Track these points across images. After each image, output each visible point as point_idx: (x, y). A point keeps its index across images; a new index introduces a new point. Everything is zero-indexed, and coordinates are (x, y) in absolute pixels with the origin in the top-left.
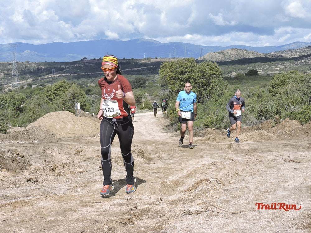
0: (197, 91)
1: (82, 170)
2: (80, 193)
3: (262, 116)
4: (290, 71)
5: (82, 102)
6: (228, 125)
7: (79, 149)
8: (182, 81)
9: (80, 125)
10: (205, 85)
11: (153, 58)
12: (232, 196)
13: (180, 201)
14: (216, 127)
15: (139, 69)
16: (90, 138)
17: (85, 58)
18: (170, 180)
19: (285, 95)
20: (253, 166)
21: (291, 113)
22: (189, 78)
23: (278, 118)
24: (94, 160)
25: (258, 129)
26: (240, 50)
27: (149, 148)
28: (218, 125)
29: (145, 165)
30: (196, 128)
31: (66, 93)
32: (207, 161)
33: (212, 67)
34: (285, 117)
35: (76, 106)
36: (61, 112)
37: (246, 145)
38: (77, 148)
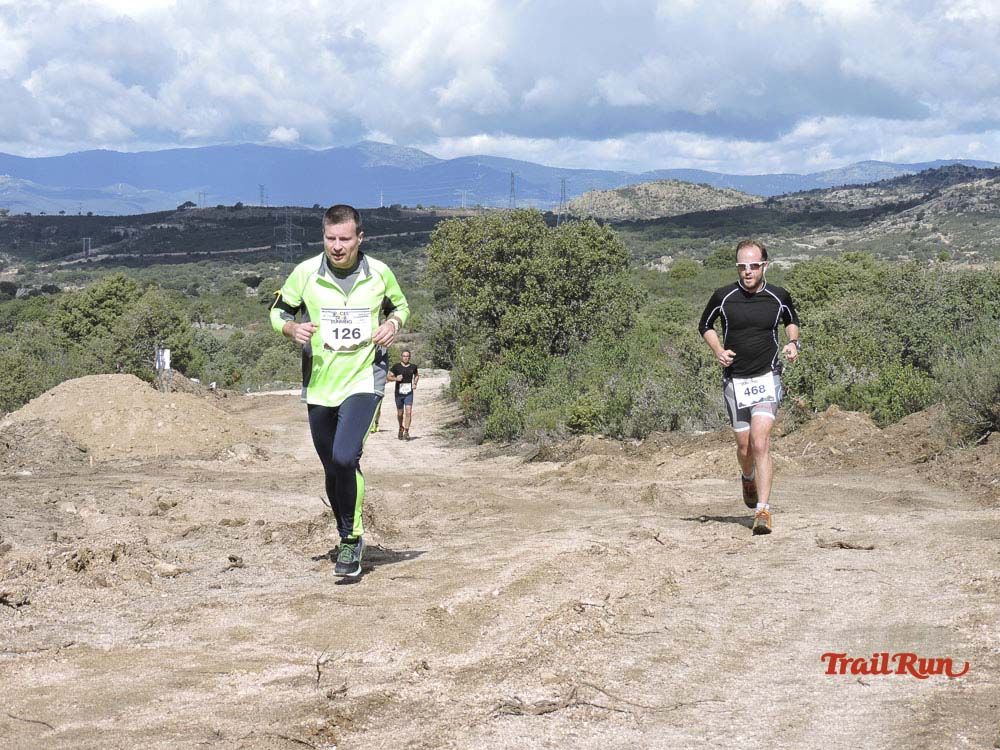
0: (548, 315)
1: (175, 567)
2: (167, 644)
4: (846, 253)
5: (176, 347)
6: (645, 425)
7: (166, 499)
8: (500, 282)
9: (169, 417)
10: (573, 297)
11: (408, 206)
12: (651, 655)
13: (485, 672)
14: (606, 430)
16: (202, 463)
17: (189, 204)
18: (457, 601)
19: (828, 331)
20: (721, 559)
21: (846, 389)
22: (523, 272)
23: (803, 405)
24: (212, 535)
26: (688, 183)
27: (393, 497)
28: (613, 425)
29: (379, 554)
30: (544, 434)
31: (125, 317)
32: (575, 540)
33: (595, 240)
34: (827, 401)
35: (158, 358)
36: (110, 376)
37: (700, 489)
38: (158, 494)
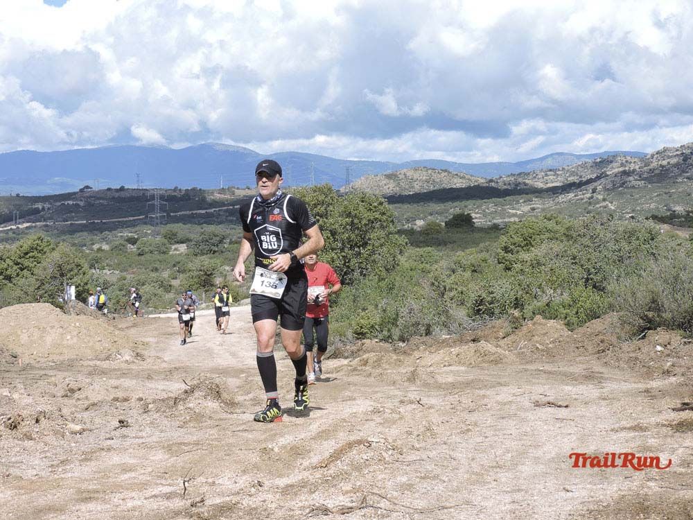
0: (339, 258)
1: (80, 427)
2: (76, 474)
3: (483, 313)
5: (79, 284)
6: (408, 332)
7: (73, 385)
9: (75, 333)
10: (356, 245)
11: (240, 186)
12: (418, 474)
13: (302, 487)
14: (380, 336)
15: (208, 211)
16: (98, 363)
17: (87, 187)
18: (280, 444)
19: (533, 267)
20: (465, 415)
21: (547, 305)
23: (517, 316)
25: (474, 341)
26: (434, 169)
27: (233, 382)
28: (385, 333)
29: (225, 416)
30: (337, 339)
31: (44, 264)
32: (362, 406)
33: (371, 205)
34: (534, 313)
35: (66, 292)
36: (34, 304)
37: (447, 373)
38: (68, 382)
